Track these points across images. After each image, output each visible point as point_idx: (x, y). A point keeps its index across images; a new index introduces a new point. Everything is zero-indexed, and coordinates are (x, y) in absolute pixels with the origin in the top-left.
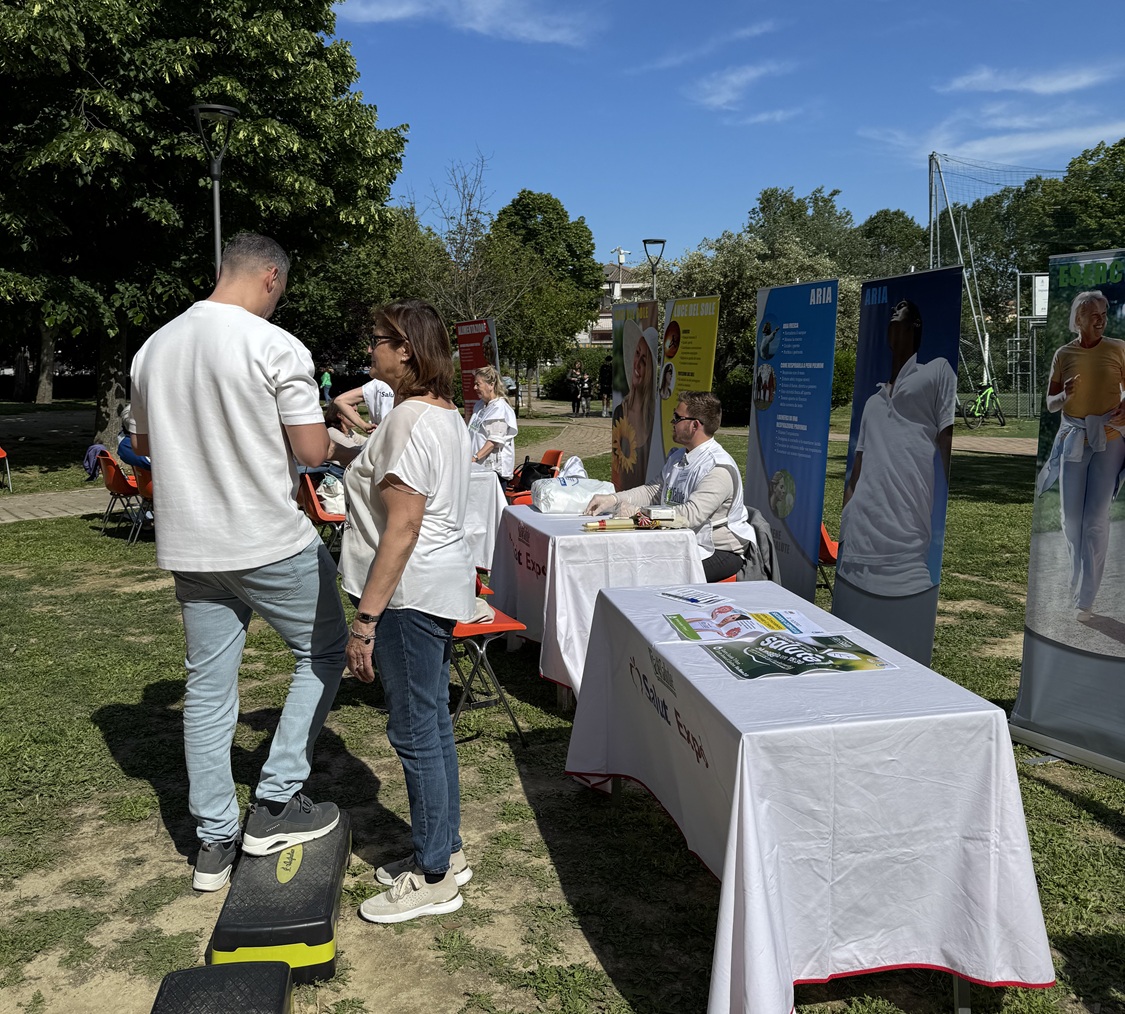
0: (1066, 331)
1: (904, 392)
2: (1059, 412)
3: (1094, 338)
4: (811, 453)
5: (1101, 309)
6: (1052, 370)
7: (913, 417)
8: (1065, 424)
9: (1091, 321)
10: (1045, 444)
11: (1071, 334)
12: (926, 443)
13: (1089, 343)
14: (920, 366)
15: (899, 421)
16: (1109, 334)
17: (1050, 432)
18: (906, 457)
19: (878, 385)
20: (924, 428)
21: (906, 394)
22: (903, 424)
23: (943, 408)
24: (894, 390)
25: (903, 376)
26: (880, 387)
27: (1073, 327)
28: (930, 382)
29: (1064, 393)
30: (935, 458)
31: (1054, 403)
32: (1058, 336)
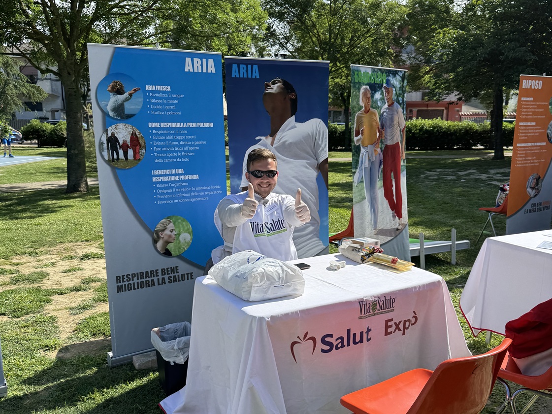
0: (358, 104)
1: (286, 141)
2: (360, 145)
3: (368, 109)
4: (207, 196)
5: (369, 95)
6: (355, 124)
7: (297, 157)
8: (362, 150)
9: (366, 100)
10: (355, 161)
11: (361, 106)
12: (309, 171)
13: (367, 111)
14: (298, 124)
15: (284, 160)
16: (372, 107)
17: (357, 155)
18: (293, 182)
19: (257, 138)
20: (307, 163)
21: (287, 143)
22: (288, 162)
23: (321, 149)
24: (276, 141)
25: (283, 131)
26: (260, 140)
27: (361, 103)
28: (309, 134)
29: (360, 135)
30: (317, 179)
31: (358, 140)
32: (356, 107)
